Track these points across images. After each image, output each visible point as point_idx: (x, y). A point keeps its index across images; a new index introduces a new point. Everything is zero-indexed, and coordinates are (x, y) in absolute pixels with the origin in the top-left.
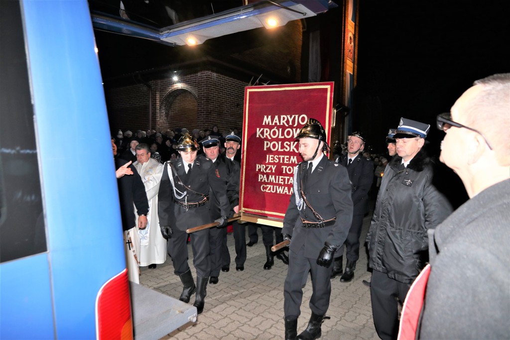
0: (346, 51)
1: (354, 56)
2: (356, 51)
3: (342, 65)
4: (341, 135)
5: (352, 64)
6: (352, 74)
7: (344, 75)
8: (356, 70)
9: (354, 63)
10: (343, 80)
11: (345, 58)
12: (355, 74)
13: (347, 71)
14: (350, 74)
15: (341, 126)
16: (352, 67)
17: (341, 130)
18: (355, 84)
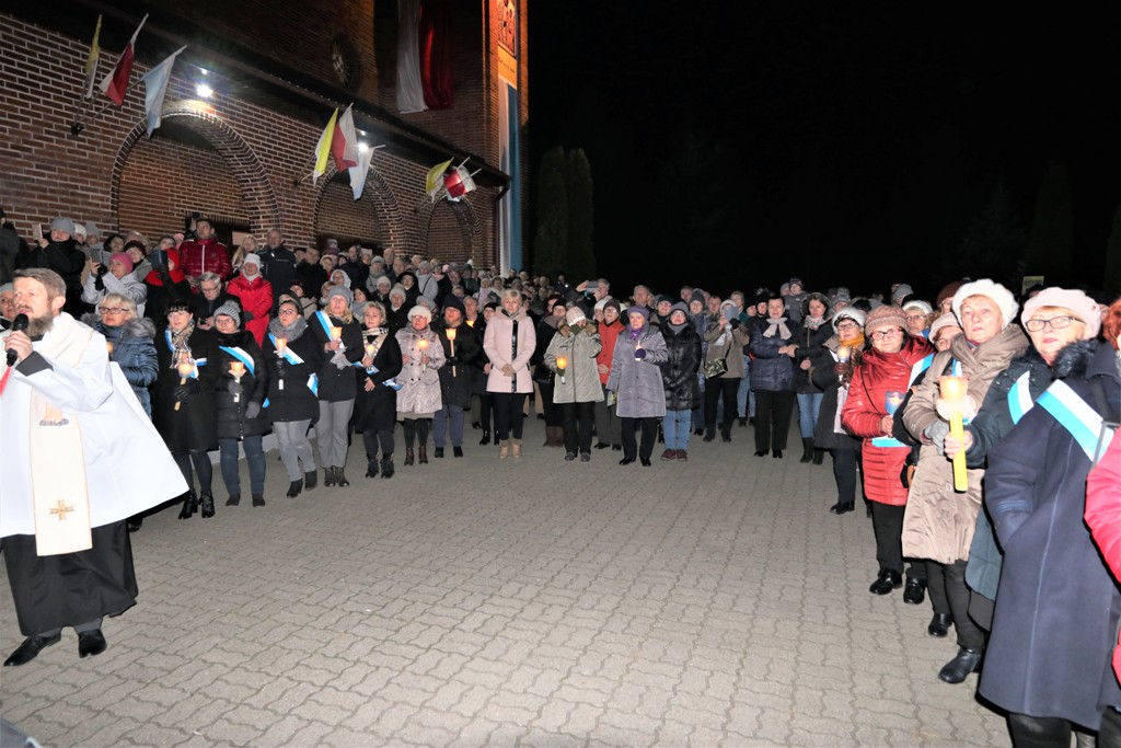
0: (495, 23)
1: (519, 41)
2: (524, 29)
3: (484, 59)
4: (490, 248)
5: (515, 61)
6: (516, 88)
7: (492, 87)
8: (525, 80)
9: (518, 58)
10: (489, 100)
11: (492, 40)
12: (525, 89)
13: (500, 76)
14: (509, 86)
15: (490, 223)
16: (515, 69)
17: (490, 235)
18: (525, 115)
